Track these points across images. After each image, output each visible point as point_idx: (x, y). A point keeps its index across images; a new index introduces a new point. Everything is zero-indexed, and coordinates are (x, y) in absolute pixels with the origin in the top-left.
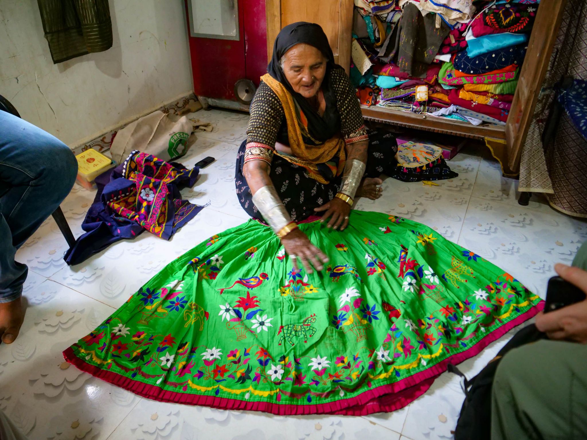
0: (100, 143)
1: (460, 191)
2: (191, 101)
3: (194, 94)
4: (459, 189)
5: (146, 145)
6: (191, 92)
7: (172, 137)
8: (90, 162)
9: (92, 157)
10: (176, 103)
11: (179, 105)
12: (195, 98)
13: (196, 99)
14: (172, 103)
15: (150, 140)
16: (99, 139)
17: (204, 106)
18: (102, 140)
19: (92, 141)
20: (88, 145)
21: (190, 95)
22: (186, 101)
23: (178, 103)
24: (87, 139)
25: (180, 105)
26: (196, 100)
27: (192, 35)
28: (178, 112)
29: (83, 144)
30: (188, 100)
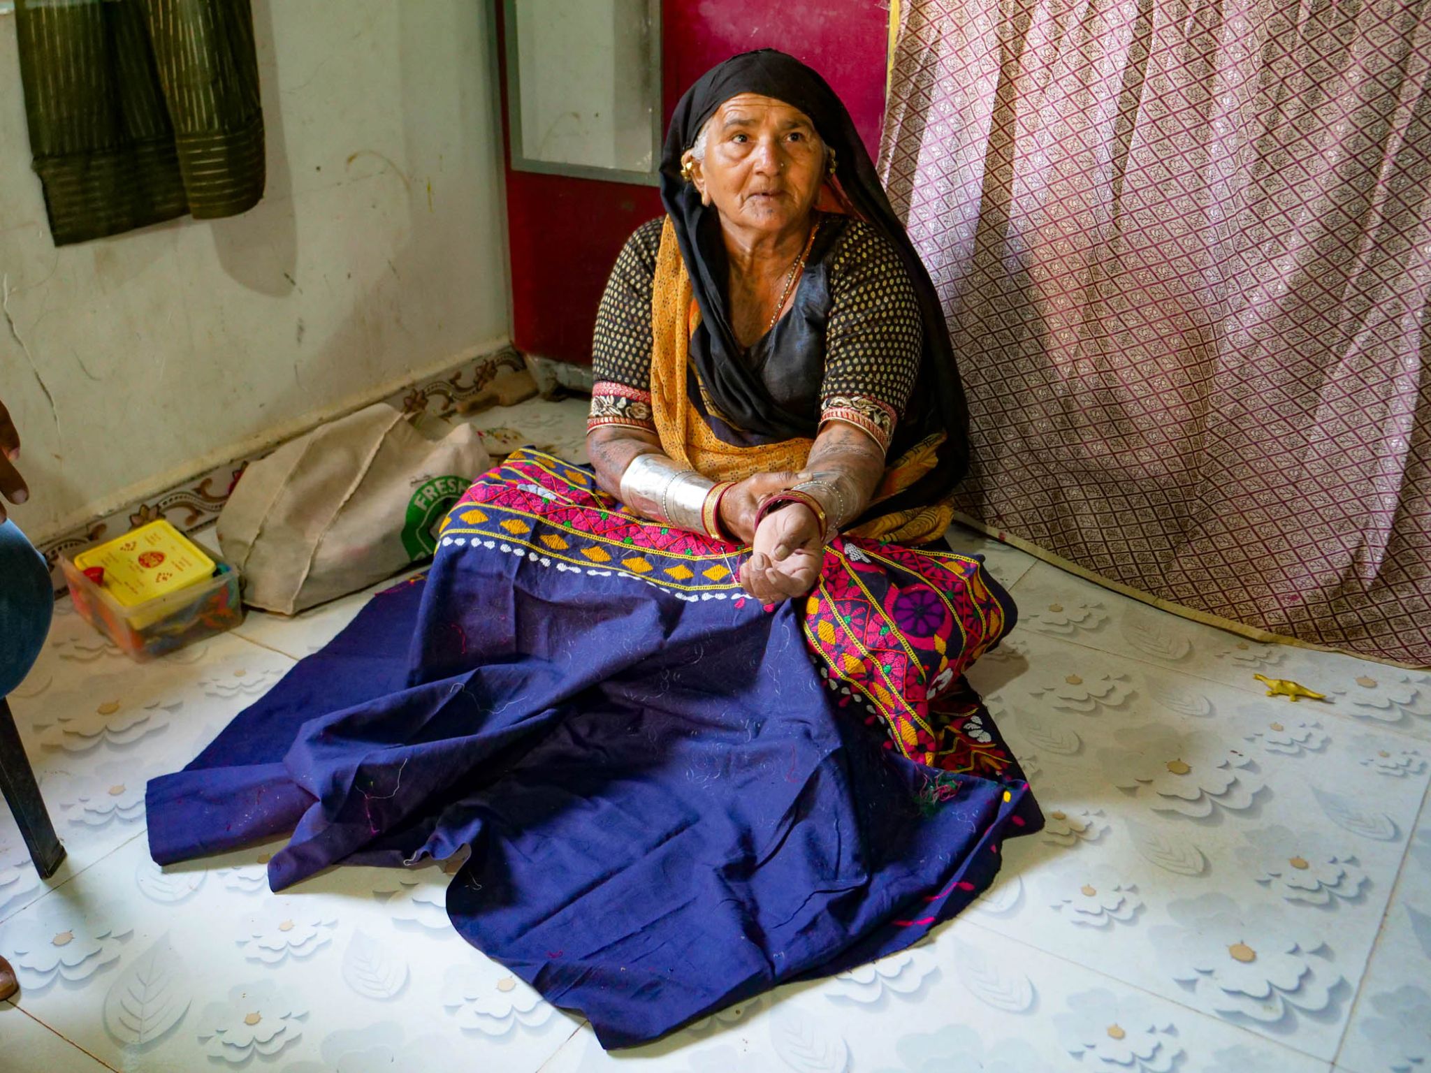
0: (192, 500)
1: (1403, 722)
2: (504, 370)
3: (513, 346)
4: (1397, 715)
5: (334, 514)
6: (505, 341)
7: (419, 491)
8: (148, 565)
9: (157, 548)
10: (452, 376)
11: (460, 382)
12: (514, 359)
13: (518, 363)
14: (438, 375)
15: (347, 496)
16: (188, 488)
17: (544, 388)
18: (199, 491)
19: (164, 492)
20: (150, 504)
21: (502, 351)
22: (487, 370)
23: (458, 376)
24: (149, 485)
25: (464, 382)
26: (519, 366)
27: (515, 166)
28: (456, 405)
29: (136, 502)
30: (494, 367)
